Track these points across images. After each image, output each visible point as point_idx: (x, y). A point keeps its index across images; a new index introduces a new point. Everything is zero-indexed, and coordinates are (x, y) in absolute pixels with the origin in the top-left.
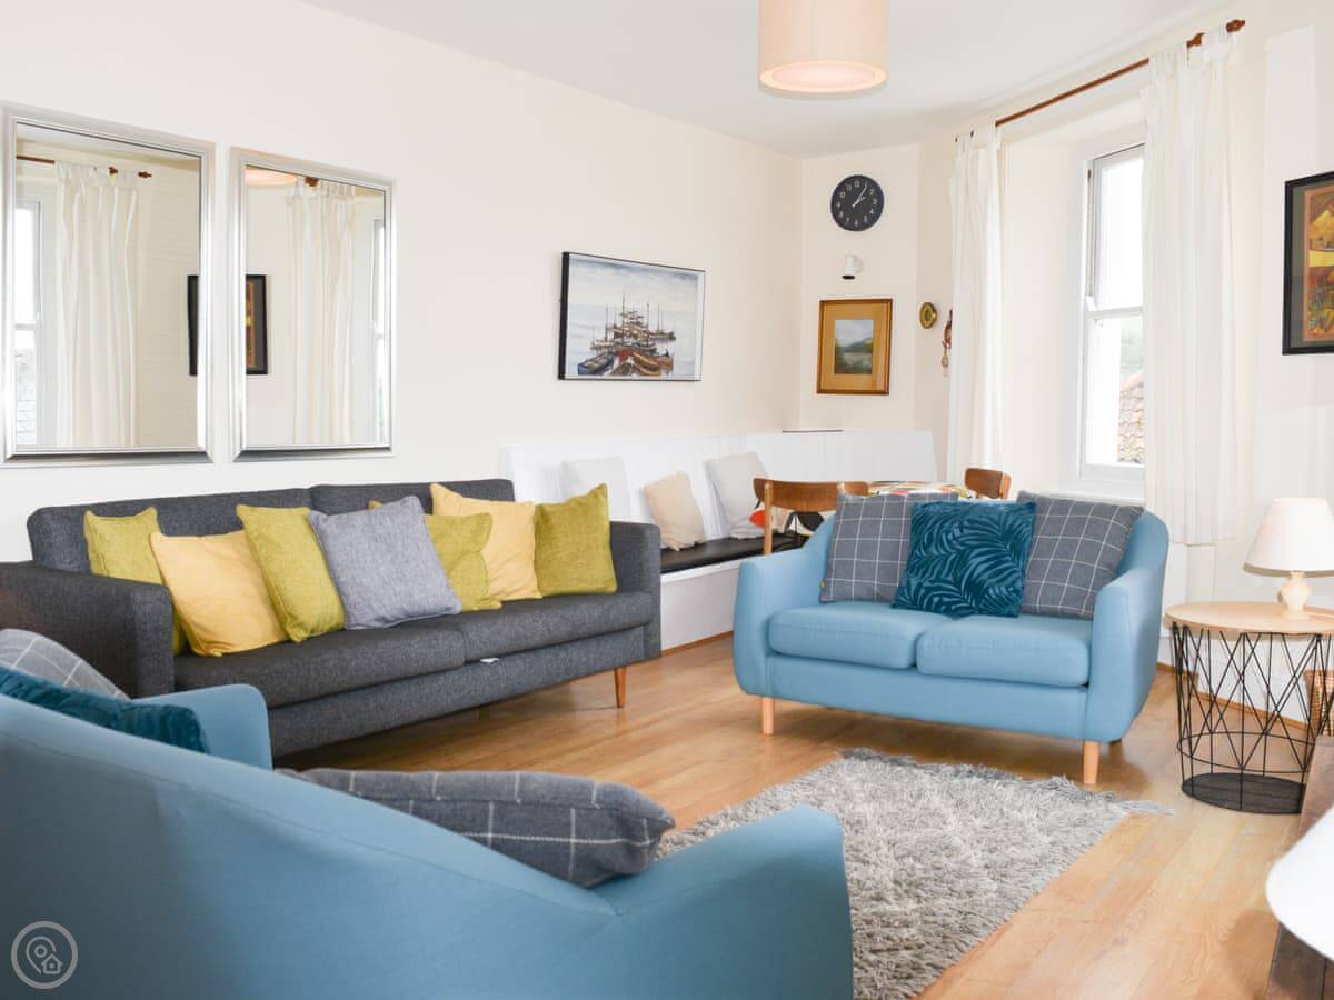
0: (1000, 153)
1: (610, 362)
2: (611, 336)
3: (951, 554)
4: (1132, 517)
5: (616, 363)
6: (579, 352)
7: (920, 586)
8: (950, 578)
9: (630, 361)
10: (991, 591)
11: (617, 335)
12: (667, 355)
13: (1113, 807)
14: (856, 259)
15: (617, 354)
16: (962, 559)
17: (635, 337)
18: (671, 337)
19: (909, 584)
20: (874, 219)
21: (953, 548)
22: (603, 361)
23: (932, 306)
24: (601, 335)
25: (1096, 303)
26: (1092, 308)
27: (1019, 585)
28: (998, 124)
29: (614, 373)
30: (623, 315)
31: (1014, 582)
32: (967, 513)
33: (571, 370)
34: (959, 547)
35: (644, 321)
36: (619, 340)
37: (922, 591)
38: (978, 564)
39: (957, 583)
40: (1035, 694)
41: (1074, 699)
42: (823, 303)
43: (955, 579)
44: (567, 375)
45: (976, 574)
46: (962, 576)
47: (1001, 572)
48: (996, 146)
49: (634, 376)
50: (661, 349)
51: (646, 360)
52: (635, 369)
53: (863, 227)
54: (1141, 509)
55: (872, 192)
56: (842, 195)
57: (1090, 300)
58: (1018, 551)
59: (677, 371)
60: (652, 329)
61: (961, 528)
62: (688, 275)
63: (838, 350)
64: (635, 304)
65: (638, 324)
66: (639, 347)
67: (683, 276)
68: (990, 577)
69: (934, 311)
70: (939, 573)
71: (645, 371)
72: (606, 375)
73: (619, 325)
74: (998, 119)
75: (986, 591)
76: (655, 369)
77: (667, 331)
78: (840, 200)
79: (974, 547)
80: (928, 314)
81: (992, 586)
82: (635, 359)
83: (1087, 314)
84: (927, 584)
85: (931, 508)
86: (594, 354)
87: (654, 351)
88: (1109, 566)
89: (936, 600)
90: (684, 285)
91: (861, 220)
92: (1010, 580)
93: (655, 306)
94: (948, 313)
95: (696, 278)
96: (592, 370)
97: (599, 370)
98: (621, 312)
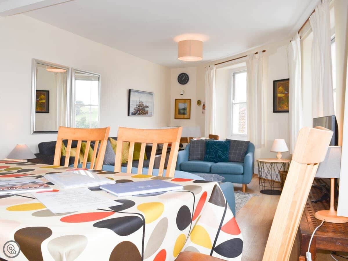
0: (215, 70)
1: (137, 112)
2: (137, 107)
3: (214, 151)
4: (248, 143)
5: (138, 112)
6: (132, 110)
7: (208, 157)
8: (214, 155)
9: (141, 112)
10: (223, 157)
11: (138, 107)
12: (147, 111)
13: (250, 195)
14: (183, 90)
15: (138, 110)
16: (217, 152)
17: (142, 107)
18: (148, 107)
19: (206, 157)
20: (187, 82)
21: (215, 150)
22: (136, 112)
23: (200, 101)
24: (135, 107)
25: (234, 101)
26: (234, 102)
27: (227, 156)
28: (215, 65)
29: (138, 115)
30: (140, 102)
31: (226, 156)
32: (217, 143)
33: (130, 114)
34: (216, 149)
35: (143, 104)
36: (139, 107)
37: (209, 158)
38: (220, 153)
39: (216, 156)
40: (234, 176)
41: (241, 176)
42: (176, 100)
43: (215, 155)
44: (130, 115)
45: (220, 154)
46: (217, 155)
47: (224, 154)
48: (214, 69)
49: (141, 115)
50: (146, 109)
51: (143, 112)
52: (142, 114)
53: (184, 84)
54: (249, 142)
55: (186, 77)
56: (180, 77)
57: (233, 100)
58: (227, 150)
59: (149, 114)
60: (145, 105)
61: (216, 145)
62: (151, 94)
63: (179, 110)
64: (142, 100)
65: (142, 104)
66: (142, 109)
67: (150, 94)
68: (222, 155)
69: (200, 102)
70: (212, 154)
71: (143, 114)
72: (136, 115)
73: (139, 104)
74: (216, 64)
75: (222, 157)
76: (145, 114)
77: (147, 106)
78: (180, 78)
79: (219, 149)
80: (199, 103)
81: (223, 156)
82: (142, 112)
83: (233, 104)
84: (210, 156)
85: (210, 142)
86: (134, 111)
87: (145, 110)
88: (244, 153)
89: (212, 159)
90: (151, 96)
91: (184, 82)
92: (226, 155)
93: (145, 100)
94: (203, 103)
95: (152, 94)
96: (134, 114)
97: (135, 114)
98: (139, 101)
